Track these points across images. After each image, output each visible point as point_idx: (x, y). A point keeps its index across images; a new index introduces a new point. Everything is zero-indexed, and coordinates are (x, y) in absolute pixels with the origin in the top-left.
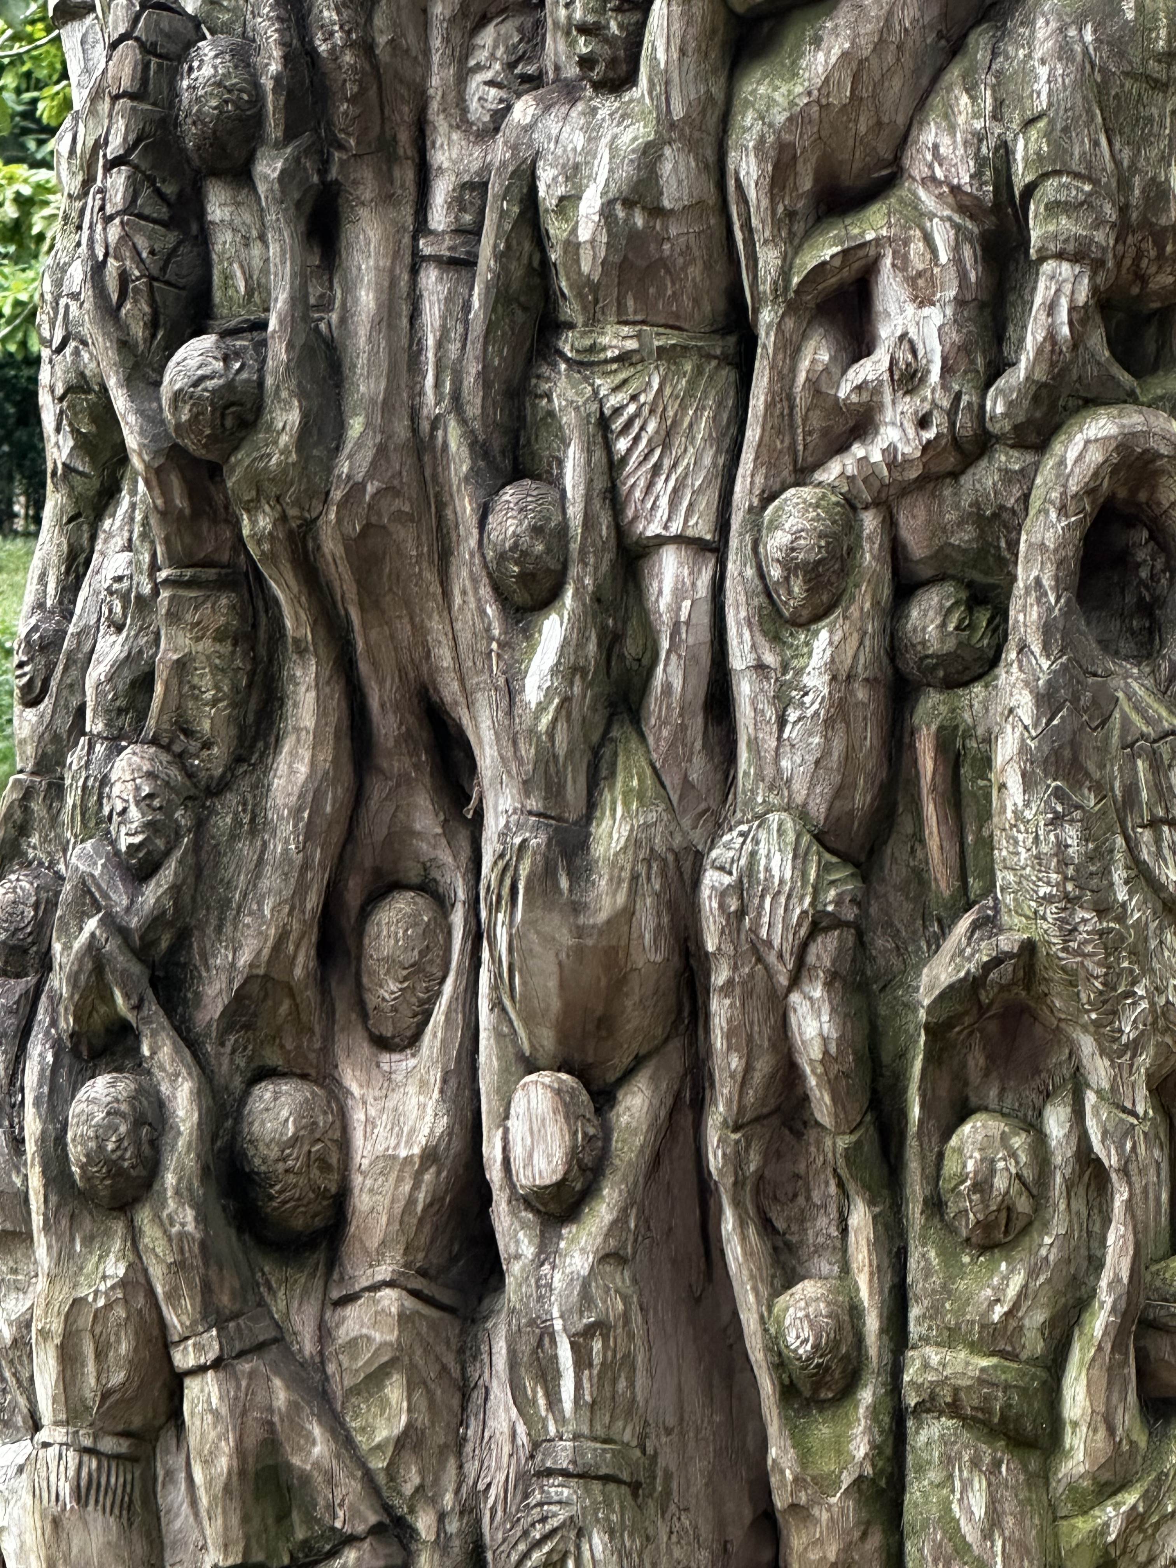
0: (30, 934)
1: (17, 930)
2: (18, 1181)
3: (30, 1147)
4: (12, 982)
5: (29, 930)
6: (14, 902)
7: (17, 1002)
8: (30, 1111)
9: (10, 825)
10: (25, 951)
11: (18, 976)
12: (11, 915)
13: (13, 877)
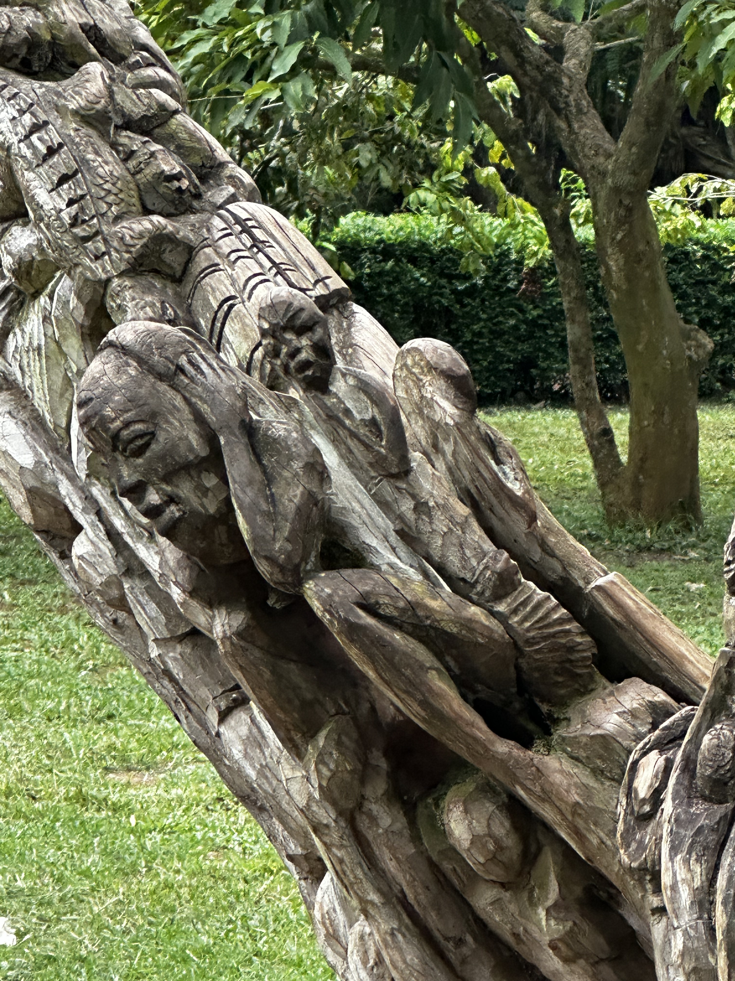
0: (729, 770)
1: (719, 767)
2: (712, 960)
3: (719, 936)
4: (715, 807)
5: (728, 767)
6: (718, 746)
7: (718, 823)
8: (719, 909)
9: (718, 686)
10: (726, 784)
11: (720, 803)
12: (715, 755)
13: (718, 726)
